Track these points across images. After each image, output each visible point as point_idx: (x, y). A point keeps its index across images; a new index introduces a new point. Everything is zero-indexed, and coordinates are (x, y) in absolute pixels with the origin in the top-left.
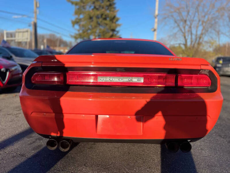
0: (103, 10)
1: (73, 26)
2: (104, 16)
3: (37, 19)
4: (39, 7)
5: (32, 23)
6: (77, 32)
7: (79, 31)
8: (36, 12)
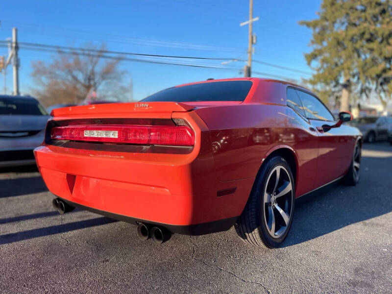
0: (366, 25)
1: (309, 64)
2: (367, 36)
3: (252, 61)
4: (255, 44)
5: (245, 68)
6: (315, 73)
7: (318, 70)
8: (251, 53)
